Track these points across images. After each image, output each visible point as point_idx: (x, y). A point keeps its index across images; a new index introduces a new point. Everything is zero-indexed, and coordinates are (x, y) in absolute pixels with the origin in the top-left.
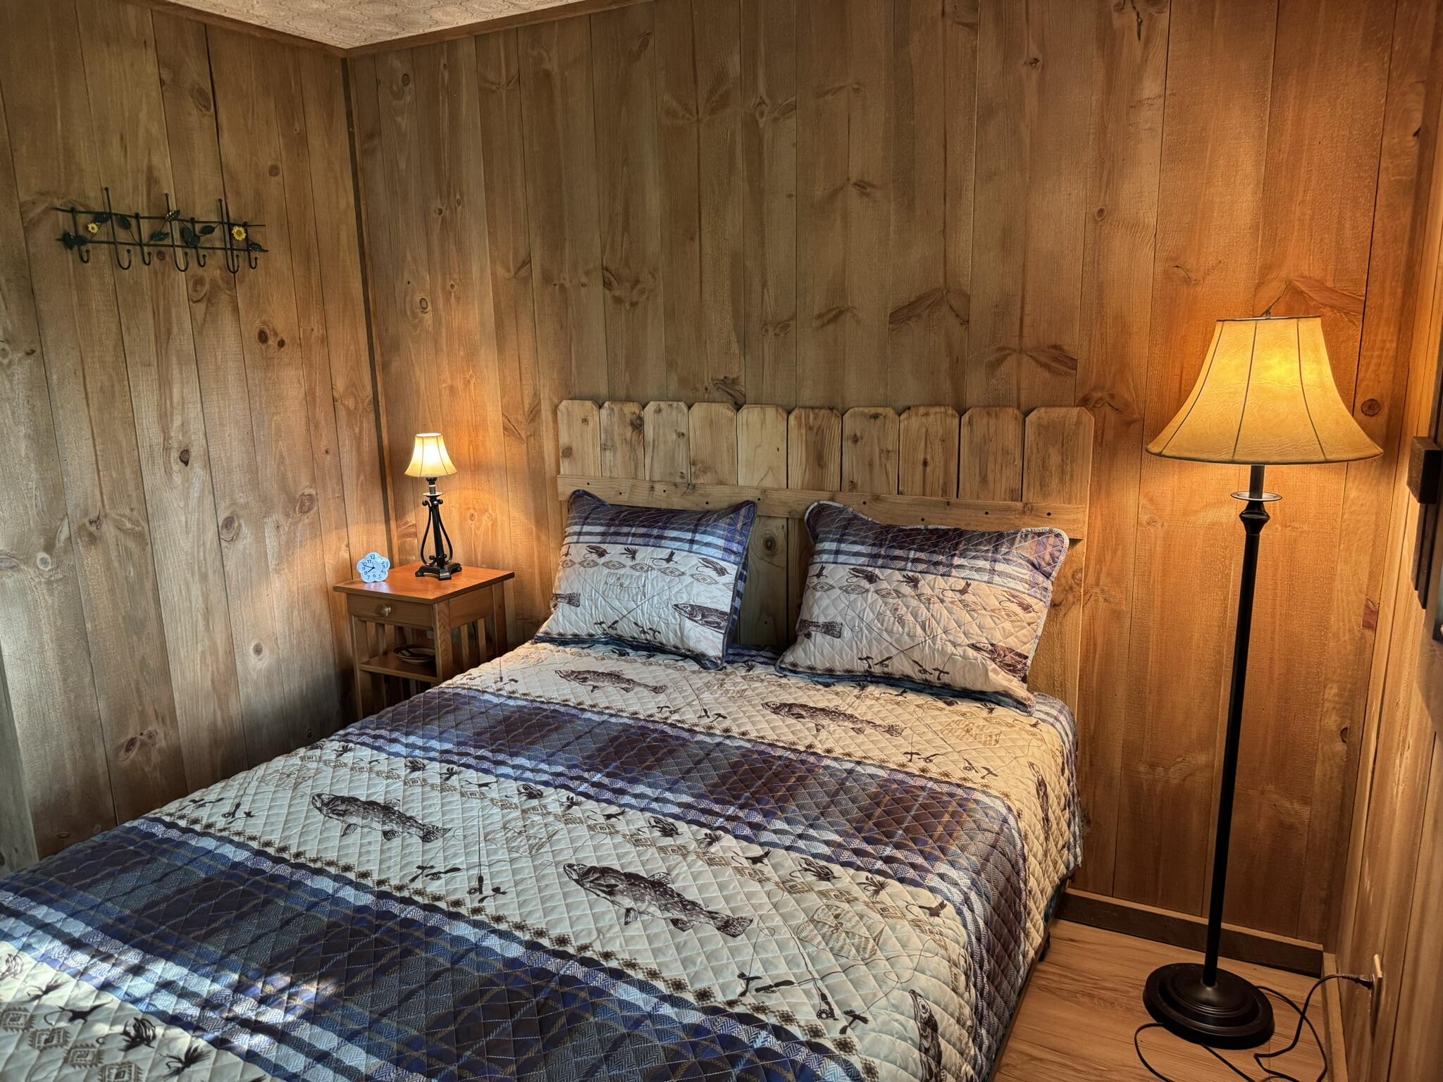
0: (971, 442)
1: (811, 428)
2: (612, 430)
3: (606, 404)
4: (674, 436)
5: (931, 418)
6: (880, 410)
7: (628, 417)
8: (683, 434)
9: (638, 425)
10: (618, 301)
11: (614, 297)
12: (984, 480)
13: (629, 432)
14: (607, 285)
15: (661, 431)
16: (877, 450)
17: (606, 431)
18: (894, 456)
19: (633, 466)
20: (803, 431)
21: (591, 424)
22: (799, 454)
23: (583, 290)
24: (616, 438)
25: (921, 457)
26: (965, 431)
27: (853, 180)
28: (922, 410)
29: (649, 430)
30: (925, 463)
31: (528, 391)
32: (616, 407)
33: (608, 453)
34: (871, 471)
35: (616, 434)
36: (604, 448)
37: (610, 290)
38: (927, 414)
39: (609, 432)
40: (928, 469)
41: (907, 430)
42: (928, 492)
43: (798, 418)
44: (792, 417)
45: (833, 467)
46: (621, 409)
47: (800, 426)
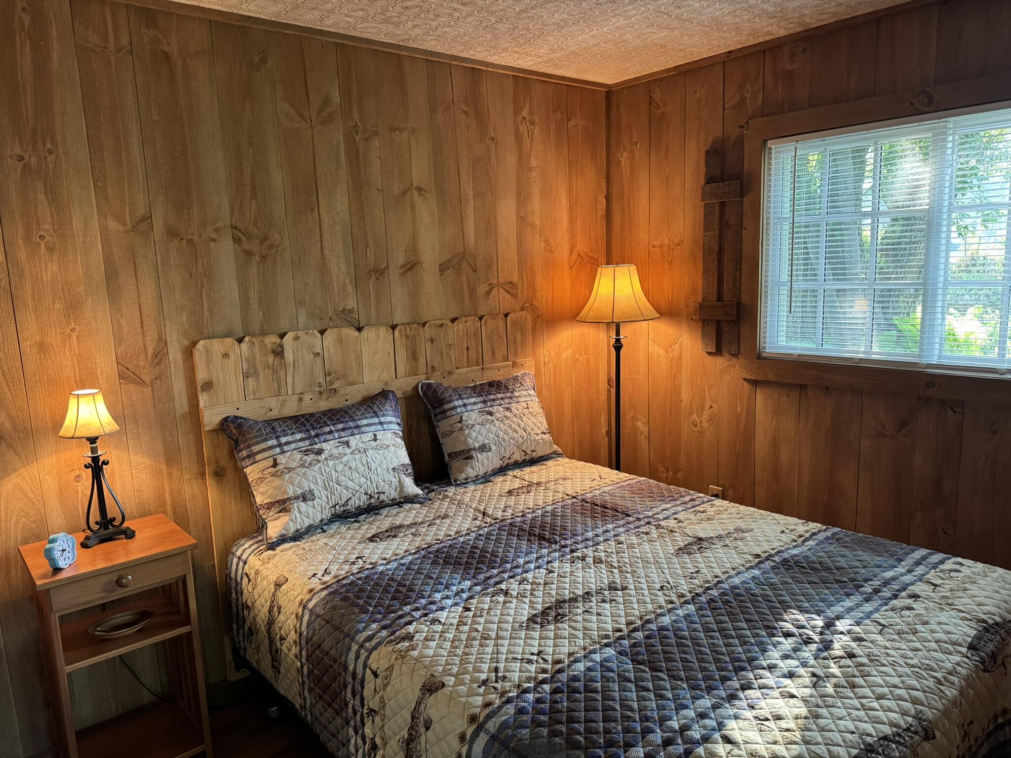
0: (487, 334)
1: (408, 337)
2: (254, 359)
3: (247, 339)
4: (312, 356)
5: (468, 323)
6: (444, 321)
7: (269, 347)
8: (319, 354)
9: (279, 352)
10: (249, 253)
11: (244, 250)
12: (493, 353)
13: (271, 359)
14: (237, 240)
15: (300, 354)
16: (444, 345)
17: (248, 361)
18: (452, 347)
19: (276, 386)
20: (404, 339)
21: (232, 358)
22: (402, 355)
23: (212, 244)
24: (259, 366)
25: (465, 346)
26: (483, 327)
27: (415, 186)
28: (464, 319)
29: (289, 355)
30: (468, 349)
31: (152, 336)
32: (256, 341)
33: (250, 380)
34: (442, 358)
35: (257, 361)
36: (246, 376)
37: (239, 245)
38: (466, 321)
39: (251, 361)
40: (469, 352)
41: (458, 331)
42: (470, 365)
43: (400, 331)
44: (396, 331)
45: (422, 360)
46: (262, 341)
47: (401, 337)
